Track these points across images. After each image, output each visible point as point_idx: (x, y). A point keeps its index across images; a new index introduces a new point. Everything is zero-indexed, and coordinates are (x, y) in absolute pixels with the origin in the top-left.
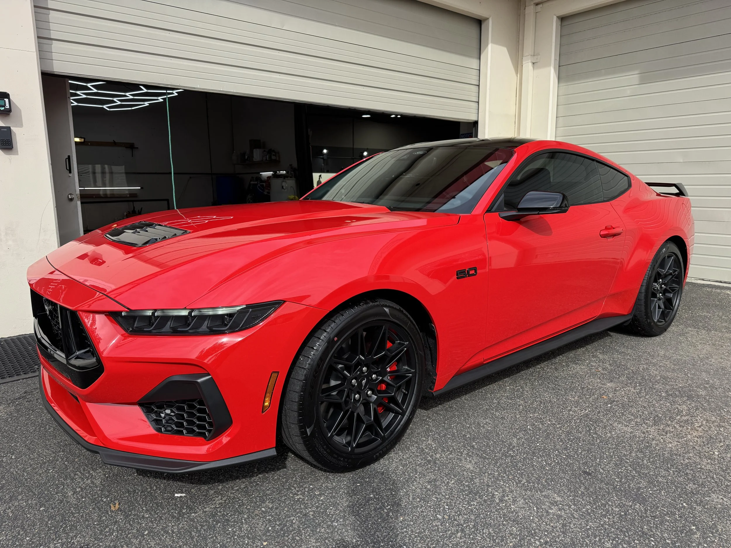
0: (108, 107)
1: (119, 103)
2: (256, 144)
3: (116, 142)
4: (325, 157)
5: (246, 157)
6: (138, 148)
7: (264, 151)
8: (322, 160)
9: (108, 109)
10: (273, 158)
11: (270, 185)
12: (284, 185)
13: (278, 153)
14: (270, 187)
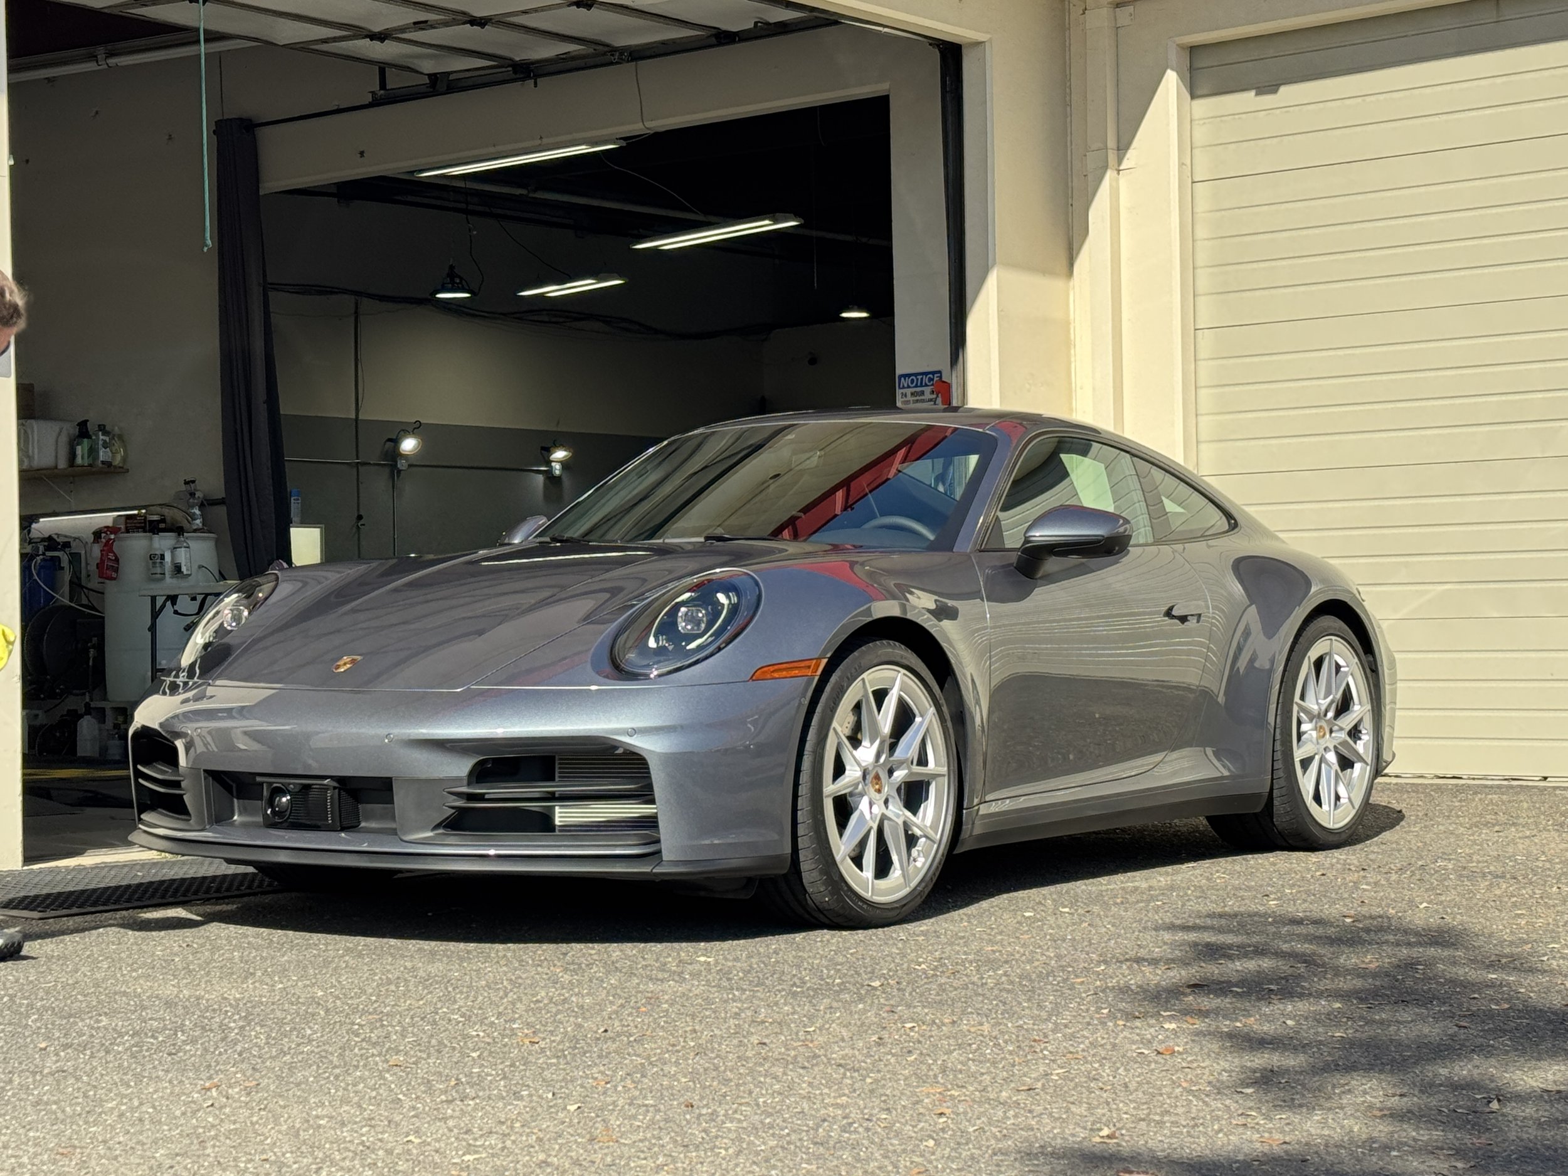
10: (103, 455)
11: (117, 560)
12: (182, 556)
13: (120, 437)
14: (116, 570)
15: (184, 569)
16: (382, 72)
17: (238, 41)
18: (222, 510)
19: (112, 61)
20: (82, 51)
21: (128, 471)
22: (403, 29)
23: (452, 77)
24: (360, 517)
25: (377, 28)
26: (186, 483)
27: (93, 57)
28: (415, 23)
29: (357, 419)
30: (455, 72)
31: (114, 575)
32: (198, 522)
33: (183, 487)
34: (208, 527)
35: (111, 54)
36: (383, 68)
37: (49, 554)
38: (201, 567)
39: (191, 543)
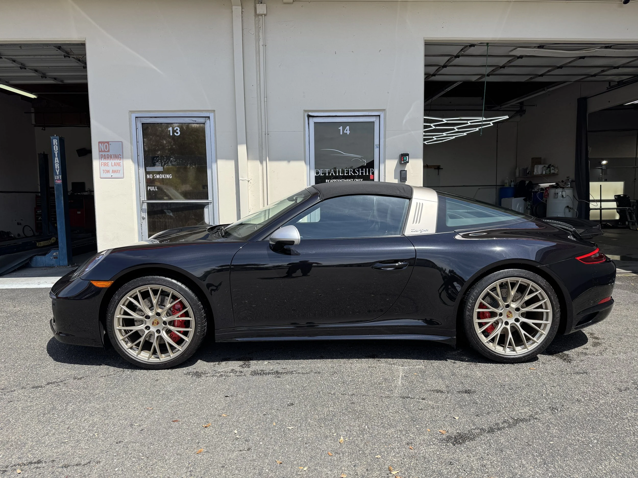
0: (427, 142)
1: (436, 139)
2: (537, 161)
3: (428, 165)
4: (604, 167)
5: (528, 172)
6: (443, 169)
7: (545, 166)
8: (600, 170)
9: (427, 144)
10: (552, 171)
11: (548, 194)
12: (564, 194)
13: (557, 167)
14: (548, 196)
15: (564, 196)
16: (610, 83)
17: (568, 83)
18: (574, 183)
19: (548, 90)
20: (542, 89)
21: (558, 175)
22: (599, 73)
23: (624, 81)
24: (635, 179)
25: (593, 74)
26: (567, 177)
27: (544, 90)
28: (601, 71)
29: (636, 158)
30: (625, 80)
31: (547, 197)
32: (569, 186)
33: (566, 178)
34: (571, 187)
35: (548, 89)
36: (610, 82)
37: (541, 191)
38: (567, 195)
39: (566, 191)
